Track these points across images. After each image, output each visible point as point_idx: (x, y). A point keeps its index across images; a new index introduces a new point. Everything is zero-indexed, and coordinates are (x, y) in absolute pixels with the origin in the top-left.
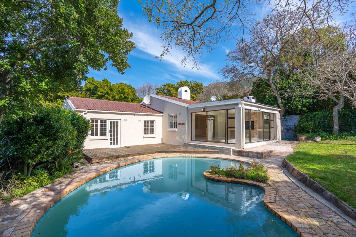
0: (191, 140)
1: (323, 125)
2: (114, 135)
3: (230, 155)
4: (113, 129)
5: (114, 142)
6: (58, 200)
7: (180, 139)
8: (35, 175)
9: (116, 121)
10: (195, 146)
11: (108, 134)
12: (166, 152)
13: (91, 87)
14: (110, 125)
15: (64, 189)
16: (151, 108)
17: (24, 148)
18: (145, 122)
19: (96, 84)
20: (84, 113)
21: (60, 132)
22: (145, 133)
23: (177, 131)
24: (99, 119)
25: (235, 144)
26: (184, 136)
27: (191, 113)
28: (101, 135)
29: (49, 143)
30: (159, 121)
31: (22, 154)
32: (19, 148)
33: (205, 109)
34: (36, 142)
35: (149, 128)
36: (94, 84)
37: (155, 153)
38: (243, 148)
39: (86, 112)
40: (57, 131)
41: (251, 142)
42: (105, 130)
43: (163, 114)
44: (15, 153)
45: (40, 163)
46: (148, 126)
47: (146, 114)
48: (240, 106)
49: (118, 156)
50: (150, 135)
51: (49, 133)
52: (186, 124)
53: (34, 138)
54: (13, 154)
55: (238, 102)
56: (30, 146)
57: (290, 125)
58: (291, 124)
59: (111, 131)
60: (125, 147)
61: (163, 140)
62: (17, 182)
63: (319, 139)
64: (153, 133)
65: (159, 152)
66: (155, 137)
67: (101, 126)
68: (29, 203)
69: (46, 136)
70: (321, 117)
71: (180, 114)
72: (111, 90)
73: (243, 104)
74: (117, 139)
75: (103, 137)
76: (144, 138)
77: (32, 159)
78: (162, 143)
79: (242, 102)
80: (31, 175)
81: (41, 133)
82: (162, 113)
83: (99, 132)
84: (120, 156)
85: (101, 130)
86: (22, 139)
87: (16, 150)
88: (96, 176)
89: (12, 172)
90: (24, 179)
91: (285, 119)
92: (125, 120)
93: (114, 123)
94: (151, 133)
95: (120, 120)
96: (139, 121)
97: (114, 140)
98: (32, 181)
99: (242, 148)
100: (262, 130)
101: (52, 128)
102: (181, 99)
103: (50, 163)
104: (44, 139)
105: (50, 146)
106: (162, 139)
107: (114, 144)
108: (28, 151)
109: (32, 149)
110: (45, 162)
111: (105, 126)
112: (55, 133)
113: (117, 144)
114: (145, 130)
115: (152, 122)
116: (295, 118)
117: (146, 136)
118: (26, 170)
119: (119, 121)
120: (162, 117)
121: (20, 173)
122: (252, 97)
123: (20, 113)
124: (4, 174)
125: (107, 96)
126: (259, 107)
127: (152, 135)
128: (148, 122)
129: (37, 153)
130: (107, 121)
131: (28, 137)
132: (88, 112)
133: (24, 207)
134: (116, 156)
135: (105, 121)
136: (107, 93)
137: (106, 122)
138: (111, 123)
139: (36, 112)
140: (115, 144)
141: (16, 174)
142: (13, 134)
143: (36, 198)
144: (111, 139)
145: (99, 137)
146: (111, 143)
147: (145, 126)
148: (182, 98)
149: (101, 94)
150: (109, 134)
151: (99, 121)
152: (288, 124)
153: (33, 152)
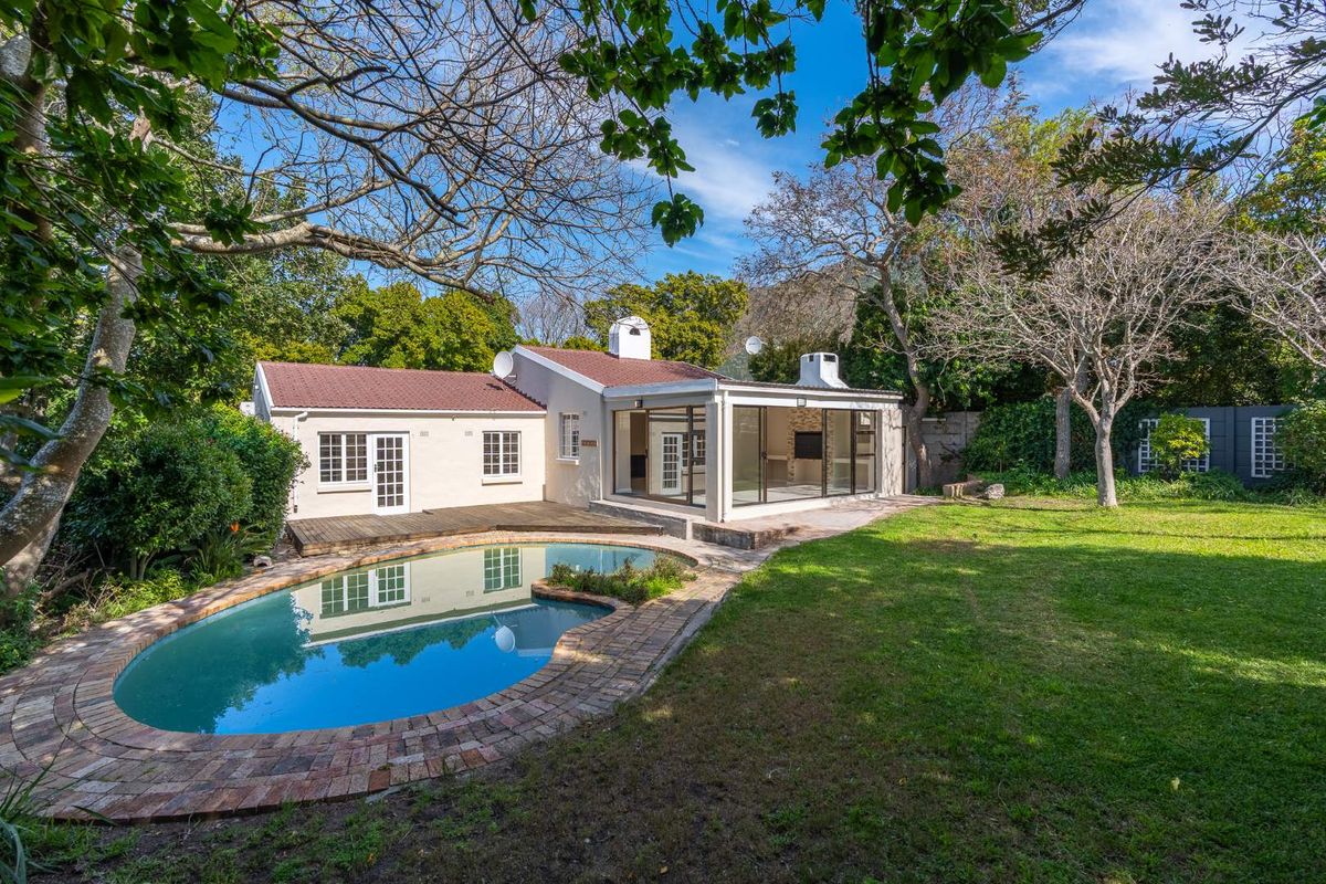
0: (614, 493)
1: (1042, 446)
2: (390, 478)
3: (684, 538)
4: (386, 460)
5: (390, 499)
6: (188, 622)
7: (586, 488)
8: (154, 578)
9: (394, 436)
10: (614, 511)
11: (372, 476)
12: (519, 529)
13: (352, 312)
14: (376, 449)
15: (207, 605)
16: (517, 391)
17: (124, 523)
18: (487, 437)
19: (369, 305)
20: (297, 417)
21: (199, 485)
22: (487, 471)
23: (577, 463)
24: (344, 433)
25: (703, 507)
26: (596, 480)
27: (614, 412)
28: (351, 477)
29: (177, 511)
30: (534, 434)
31: (120, 534)
32: (115, 523)
33: (641, 402)
34: (148, 509)
35: (500, 454)
36: (360, 304)
37: (489, 530)
38: (723, 521)
39: (305, 414)
40: (193, 485)
41: (765, 502)
42: (363, 463)
43: (545, 412)
44: (109, 533)
45: (162, 554)
46: (497, 449)
47: (488, 412)
48: (718, 399)
49: (376, 538)
50: (502, 477)
51: (174, 491)
52: (599, 444)
53: (144, 501)
54: (104, 534)
55: (710, 388)
56: (136, 518)
57: (954, 444)
58: (956, 439)
59: (380, 467)
60: (424, 511)
61: (548, 491)
62: (115, 590)
63: (996, 492)
64: (515, 470)
65: (499, 528)
66: (521, 483)
67: (350, 452)
68: (134, 625)
69: (169, 498)
70: (1034, 421)
71: (585, 413)
72: (418, 321)
73: (726, 393)
74: (400, 489)
75: (357, 484)
76: (484, 485)
77: (142, 544)
78: (545, 500)
79: (722, 387)
80: (145, 578)
81: (157, 490)
82: (545, 407)
83: (344, 469)
84: (382, 539)
85: (350, 464)
86: (118, 506)
87: (110, 526)
88: (289, 583)
89: (104, 570)
90: (130, 585)
91: (940, 422)
92: (424, 434)
93: (390, 441)
94: (506, 471)
95: (408, 432)
96: (469, 433)
97: (390, 490)
98: (145, 590)
99: (720, 520)
100: (848, 461)
101: (179, 478)
102: (617, 357)
103: (189, 554)
104: (166, 504)
105: (178, 517)
106: (544, 486)
107: (391, 503)
108: (132, 529)
109: (140, 523)
110: (171, 552)
111: (363, 451)
112: (189, 488)
113: (400, 501)
114: (487, 459)
115: (512, 437)
116: (969, 420)
117: (491, 478)
118: (134, 569)
119: (405, 437)
120: (543, 420)
121: (121, 574)
122: (822, 354)
123: (107, 463)
124: (91, 574)
125: (404, 339)
126: (798, 397)
127: (510, 477)
128: (496, 438)
129: (153, 532)
130: (368, 438)
131: (131, 500)
132: (311, 415)
133: (125, 629)
134: (369, 538)
135: (362, 438)
136: (405, 332)
137: (365, 442)
138: (380, 442)
139: (135, 461)
140: (393, 505)
141: (115, 574)
142: (101, 494)
143: (148, 618)
144: (381, 490)
145: (344, 484)
146: (381, 502)
147: (487, 449)
148: (621, 356)
149: (385, 335)
150: (376, 474)
151: (344, 438)
152: (947, 440)
153: (143, 529)
